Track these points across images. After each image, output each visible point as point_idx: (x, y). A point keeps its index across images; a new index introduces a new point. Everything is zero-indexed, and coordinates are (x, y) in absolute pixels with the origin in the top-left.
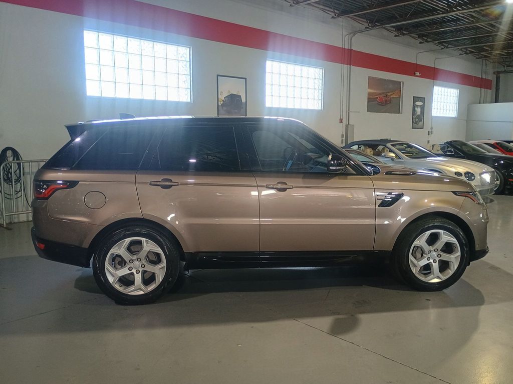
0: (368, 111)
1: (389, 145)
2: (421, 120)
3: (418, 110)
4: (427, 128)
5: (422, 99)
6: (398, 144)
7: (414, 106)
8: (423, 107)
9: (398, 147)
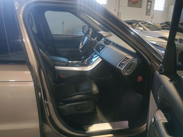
0: (128, 6)
1: (140, 23)
2: (149, 12)
3: (149, 7)
4: (151, 16)
5: (151, 2)
6: (144, 23)
7: (147, 5)
8: (151, 5)
9: (144, 24)
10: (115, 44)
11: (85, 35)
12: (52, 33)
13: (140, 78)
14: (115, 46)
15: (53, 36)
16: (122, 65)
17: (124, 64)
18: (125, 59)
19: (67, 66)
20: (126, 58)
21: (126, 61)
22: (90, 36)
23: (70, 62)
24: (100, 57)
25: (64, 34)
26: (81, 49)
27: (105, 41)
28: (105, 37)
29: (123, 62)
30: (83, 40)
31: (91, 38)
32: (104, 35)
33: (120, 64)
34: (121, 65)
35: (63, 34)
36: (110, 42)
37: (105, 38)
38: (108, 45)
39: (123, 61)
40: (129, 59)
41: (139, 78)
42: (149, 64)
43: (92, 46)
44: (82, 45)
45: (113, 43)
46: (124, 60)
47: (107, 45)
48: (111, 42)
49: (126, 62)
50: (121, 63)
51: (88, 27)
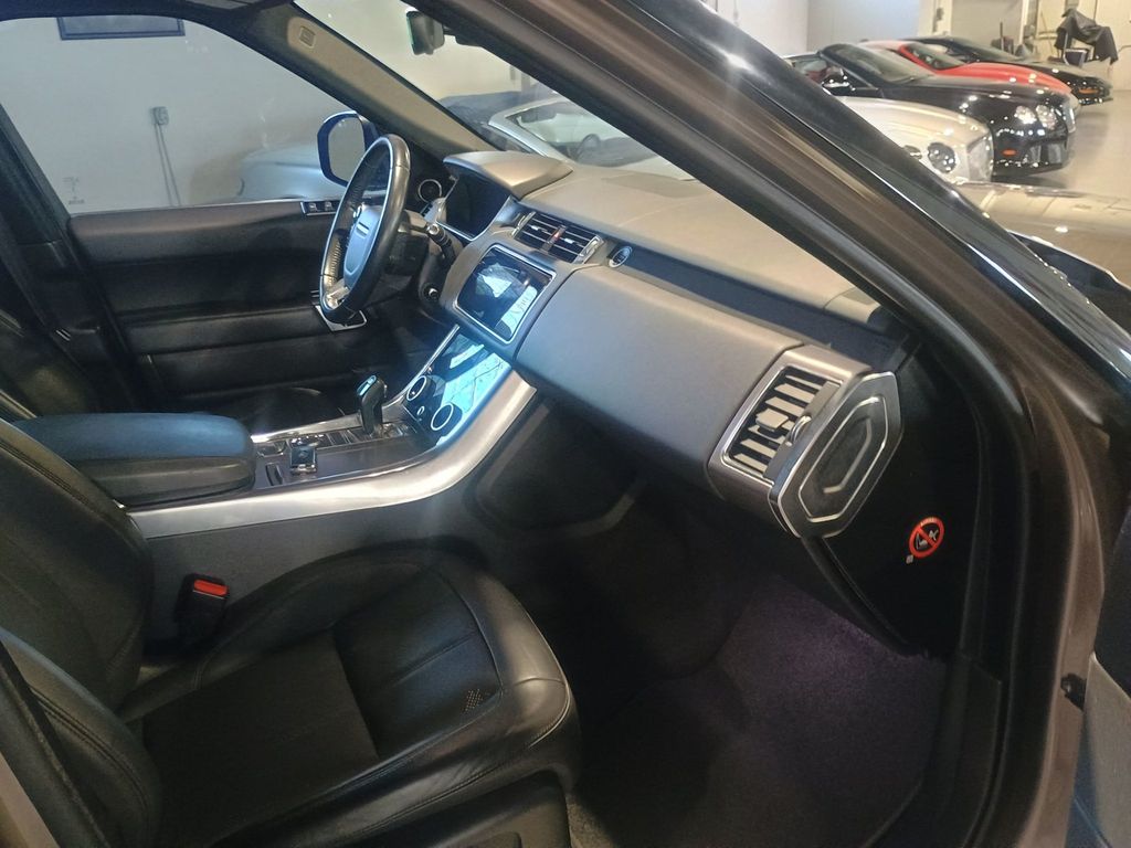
10: (627, 251)
11: (354, 196)
12: (72, 210)
13: (926, 533)
14: (630, 262)
15: (85, 233)
16: (764, 442)
17: (781, 431)
18: (781, 380)
19: (244, 486)
20: (790, 370)
21: (802, 404)
22: (399, 202)
23: (260, 439)
24: (519, 367)
25: (186, 202)
26: (335, 316)
27: (527, 228)
28: (516, 195)
29: (770, 419)
30: (344, 235)
31: (405, 218)
32: (512, 181)
33: (744, 433)
34: (749, 443)
35: (176, 205)
36: (582, 233)
37: (517, 199)
38: (570, 258)
39: (762, 406)
40: (821, 381)
41: (918, 530)
42: (1008, 406)
43: (422, 280)
44: (339, 275)
45: (607, 238)
46: (771, 393)
47: (562, 264)
48: (590, 234)
49: (796, 410)
50: (751, 420)
51: (366, 130)
